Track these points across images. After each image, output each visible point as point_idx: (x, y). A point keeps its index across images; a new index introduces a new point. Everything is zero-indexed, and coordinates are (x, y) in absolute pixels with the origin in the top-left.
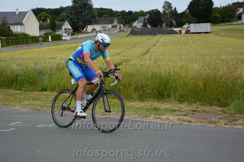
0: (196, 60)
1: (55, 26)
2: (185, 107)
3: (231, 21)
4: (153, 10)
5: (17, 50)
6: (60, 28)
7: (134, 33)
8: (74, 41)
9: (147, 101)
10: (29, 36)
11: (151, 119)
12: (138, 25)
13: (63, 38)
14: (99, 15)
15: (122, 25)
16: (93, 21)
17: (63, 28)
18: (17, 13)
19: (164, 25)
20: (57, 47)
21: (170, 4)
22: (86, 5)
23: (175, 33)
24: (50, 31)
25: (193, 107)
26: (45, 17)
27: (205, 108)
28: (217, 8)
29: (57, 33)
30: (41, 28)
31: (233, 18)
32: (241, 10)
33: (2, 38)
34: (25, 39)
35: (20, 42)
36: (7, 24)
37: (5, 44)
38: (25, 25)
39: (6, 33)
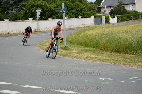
10: (139, 13)
33: (118, 15)
34: (136, 16)
35: (131, 18)
36: (122, 5)
37: (120, 20)
38: (136, 4)
39: (122, 11)
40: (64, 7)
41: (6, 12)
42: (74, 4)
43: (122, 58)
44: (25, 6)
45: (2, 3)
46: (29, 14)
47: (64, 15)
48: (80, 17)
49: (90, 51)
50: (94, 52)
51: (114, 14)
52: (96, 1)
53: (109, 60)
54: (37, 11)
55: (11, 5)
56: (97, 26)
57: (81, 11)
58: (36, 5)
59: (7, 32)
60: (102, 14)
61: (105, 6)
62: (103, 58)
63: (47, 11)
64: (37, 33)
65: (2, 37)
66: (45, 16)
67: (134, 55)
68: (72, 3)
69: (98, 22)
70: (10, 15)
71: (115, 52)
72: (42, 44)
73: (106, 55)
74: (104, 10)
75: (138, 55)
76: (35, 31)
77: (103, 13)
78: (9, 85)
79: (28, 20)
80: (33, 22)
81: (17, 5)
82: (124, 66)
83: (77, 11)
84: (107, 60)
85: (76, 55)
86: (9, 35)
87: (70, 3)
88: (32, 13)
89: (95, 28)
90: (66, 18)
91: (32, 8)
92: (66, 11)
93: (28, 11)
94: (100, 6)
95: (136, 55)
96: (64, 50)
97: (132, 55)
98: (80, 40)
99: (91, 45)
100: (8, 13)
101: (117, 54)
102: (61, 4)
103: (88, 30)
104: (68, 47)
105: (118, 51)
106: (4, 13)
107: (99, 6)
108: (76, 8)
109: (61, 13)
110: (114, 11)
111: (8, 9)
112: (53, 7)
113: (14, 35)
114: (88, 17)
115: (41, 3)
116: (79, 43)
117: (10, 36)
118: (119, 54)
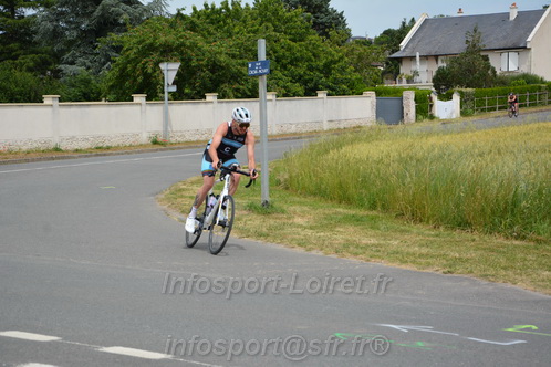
5: (508, 126)
10: (542, 81)
18: (512, 17)
33: (464, 90)
34: (529, 93)
36: (480, 50)
37: (472, 108)
38: (532, 50)
39: (476, 75)
40: (262, 56)
41: (52, 71)
42: (300, 46)
43: (477, 249)
44: (121, 47)
45: (36, 38)
46: (135, 80)
47: (262, 84)
48: (322, 94)
49: (357, 220)
50: (373, 224)
51: (449, 85)
52: (381, 36)
53: (427, 255)
54: (163, 66)
55: (71, 43)
56: (384, 126)
57: (327, 70)
58: (161, 45)
59: (52, 145)
60: (404, 84)
61: (418, 55)
62: (405, 249)
63: (199, 68)
64: (161, 150)
65: (33, 161)
66: (194, 88)
67: (524, 238)
68: (294, 41)
69: (390, 112)
70: (65, 81)
71: (452, 228)
72: (181, 190)
73: (416, 237)
74: (413, 68)
75: (537, 240)
76: (155, 142)
77: (409, 80)
78: (49, 343)
79: (132, 99)
80: (148, 108)
81: (91, 43)
82: (484, 282)
83: (311, 68)
84: (421, 256)
85: (303, 233)
86: (59, 154)
87: (285, 40)
88: (147, 77)
89: (377, 134)
90: (271, 96)
91: (148, 56)
92: (271, 71)
93: (129, 67)
94: (396, 55)
95: (531, 240)
96: (259, 213)
97: (516, 238)
98: (321, 179)
99: (361, 200)
100: (57, 74)
101: (457, 234)
102: (255, 44)
103: (352, 142)
104: (276, 205)
105: (463, 224)
106: (44, 74)
107: (393, 52)
108: (310, 60)
109: (254, 76)
110: (449, 74)
111: (58, 58)
112: (223, 55)
113: (76, 155)
114: (353, 93)
115: (181, 37)
116: (319, 189)
117: (63, 158)
118: (467, 235)
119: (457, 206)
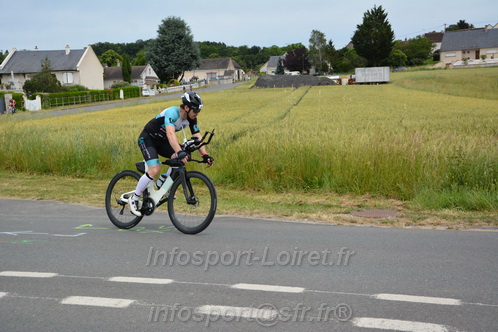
0: (364, 128)
1: (130, 72)
2: (347, 200)
3: (422, 64)
4: (293, 45)
6: (138, 76)
7: (262, 83)
8: (161, 98)
9: (287, 192)
10: (87, 89)
11: (294, 218)
12: (268, 70)
13: (144, 93)
14: (202, 54)
15: (241, 71)
16: (194, 63)
17: (144, 76)
18: (67, 53)
19: (312, 71)
20: (134, 108)
21: (322, 35)
22: (181, 37)
23: (331, 83)
24: (121, 81)
25: (360, 199)
26: (113, 57)
27: (377, 202)
28: (400, 42)
29: (133, 84)
30: (107, 77)
31: (425, 58)
32: (438, 46)
33: (43, 94)
34: (81, 96)
35: (72, 100)
36: (50, 71)
37: (48, 104)
38: (80, 72)
39: (50, 85)
43: (57, 185)
51: (33, 91)
60: (5, 90)
61: (12, 73)
67: (83, 177)
71: (41, 174)
74: (10, 80)
75: (90, 178)
77: (8, 87)
82: (62, 203)
84: (23, 191)
95: (87, 178)
97: (79, 178)
101: (44, 177)
105: (46, 170)
110: (33, 84)
118: (50, 177)
119: (42, 161)
